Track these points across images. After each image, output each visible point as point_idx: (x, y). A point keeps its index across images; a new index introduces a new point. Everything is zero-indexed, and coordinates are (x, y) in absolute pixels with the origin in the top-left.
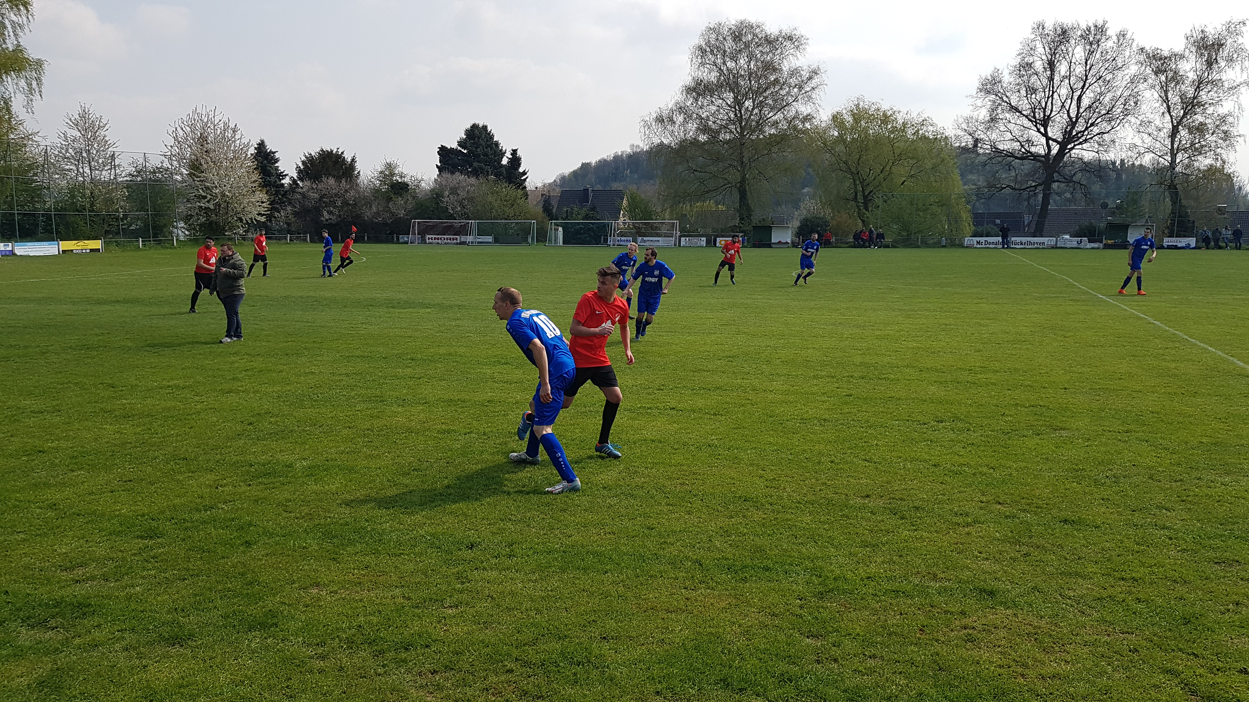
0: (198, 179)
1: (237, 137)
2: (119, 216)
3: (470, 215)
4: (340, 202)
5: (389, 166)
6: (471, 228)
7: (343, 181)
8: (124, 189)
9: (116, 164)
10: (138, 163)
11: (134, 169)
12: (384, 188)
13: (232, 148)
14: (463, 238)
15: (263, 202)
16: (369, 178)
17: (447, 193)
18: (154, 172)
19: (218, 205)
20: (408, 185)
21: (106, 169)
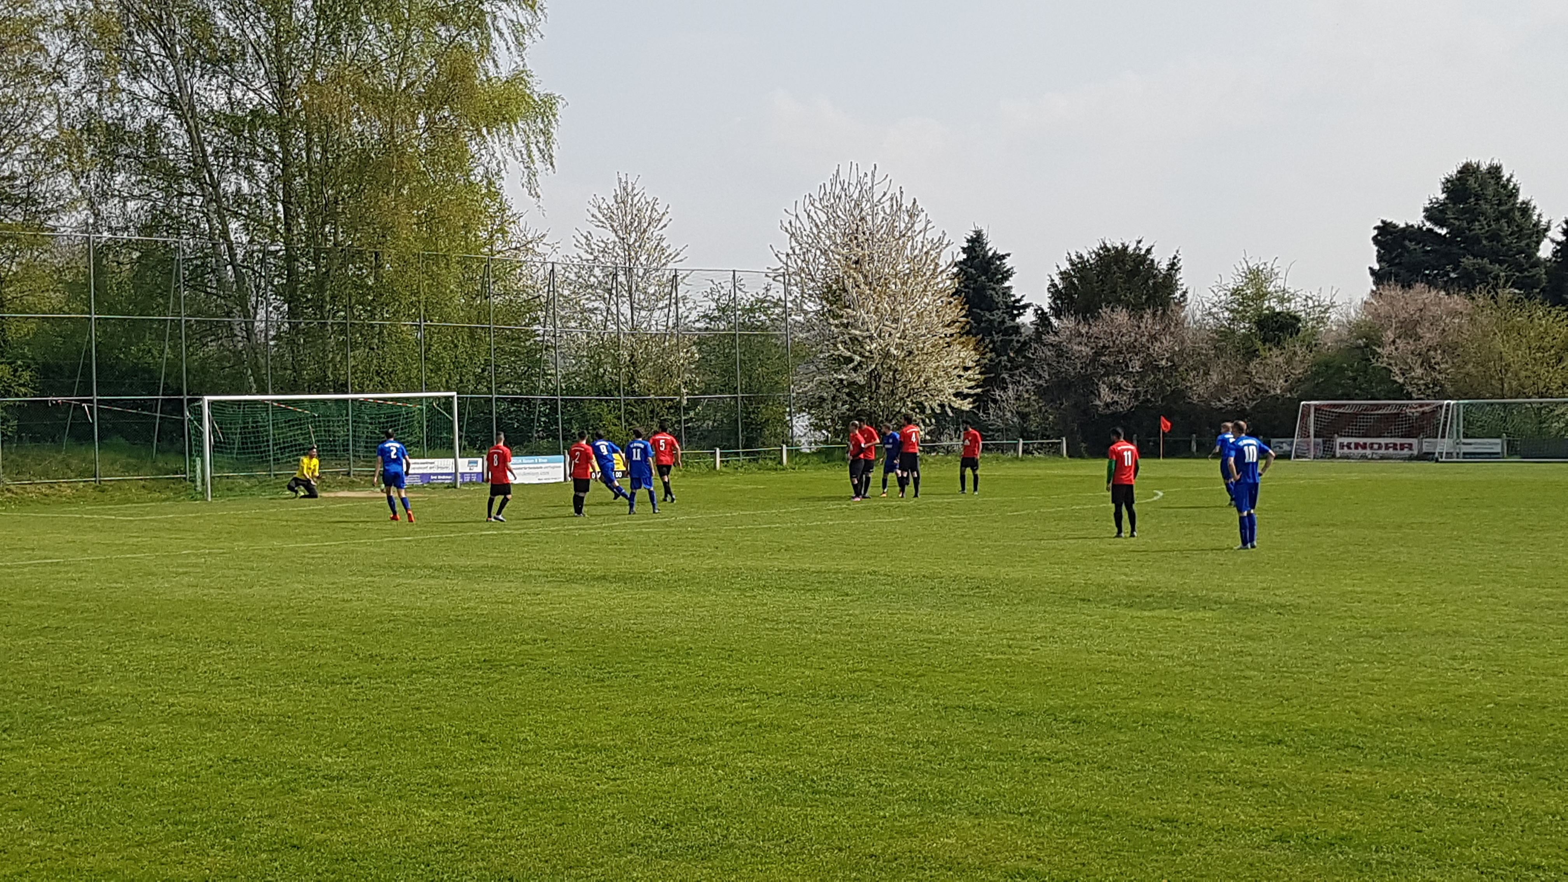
0: (836, 322)
1: (918, 227)
2: (680, 402)
3: (1448, 386)
4: (1138, 363)
5: (1255, 276)
6: (1446, 418)
7: (1148, 315)
8: (694, 347)
9: (679, 296)
10: (722, 292)
11: (713, 305)
12: (1242, 328)
13: (908, 252)
14: (1427, 445)
15: (966, 369)
16: (1207, 305)
17: (1390, 335)
18: (752, 310)
19: (874, 376)
20: (1298, 319)
21: (660, 305)
